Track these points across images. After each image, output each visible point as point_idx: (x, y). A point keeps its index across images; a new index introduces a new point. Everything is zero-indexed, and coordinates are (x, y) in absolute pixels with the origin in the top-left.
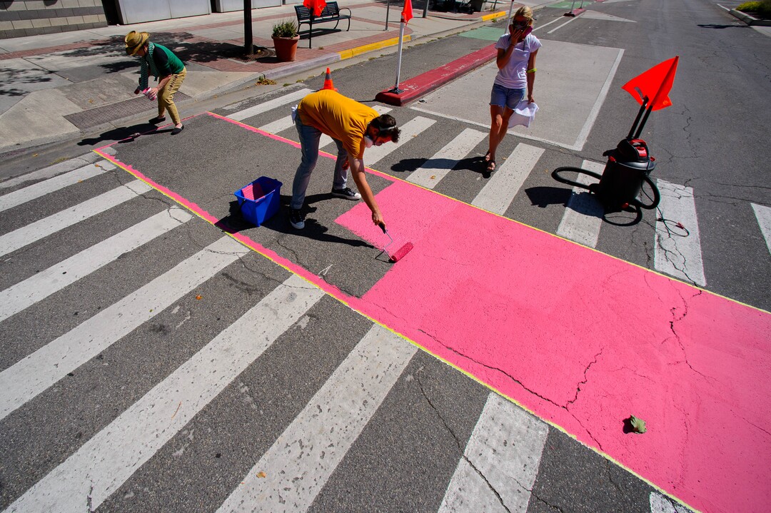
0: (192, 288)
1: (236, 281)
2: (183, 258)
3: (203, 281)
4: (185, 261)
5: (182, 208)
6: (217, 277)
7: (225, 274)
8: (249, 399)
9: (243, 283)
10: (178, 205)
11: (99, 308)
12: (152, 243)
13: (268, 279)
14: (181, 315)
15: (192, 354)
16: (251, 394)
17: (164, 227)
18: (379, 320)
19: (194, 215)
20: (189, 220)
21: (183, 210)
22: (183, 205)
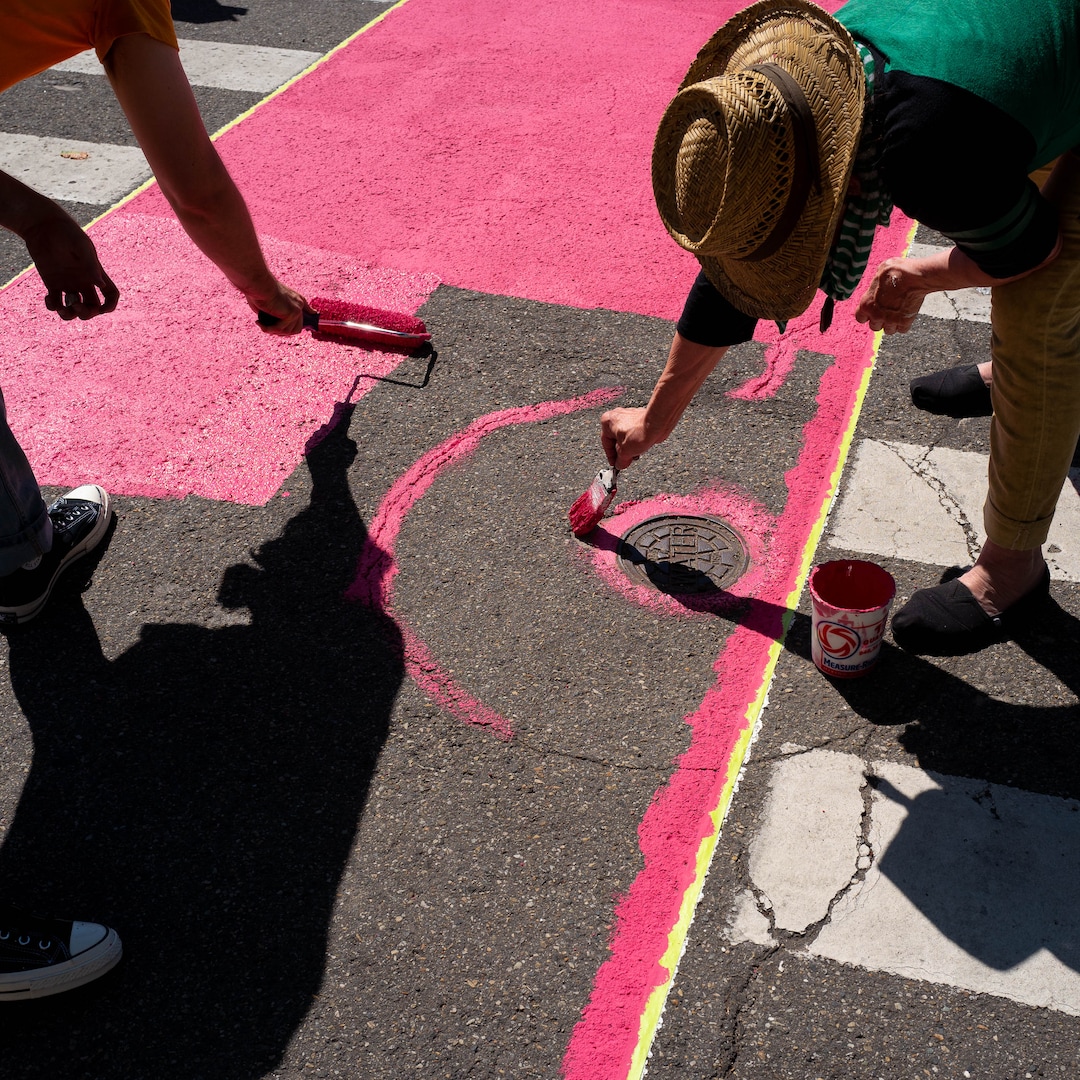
19: (764, 759)
20: (818, 755)
21: (754, 847)
22: (693, 895)
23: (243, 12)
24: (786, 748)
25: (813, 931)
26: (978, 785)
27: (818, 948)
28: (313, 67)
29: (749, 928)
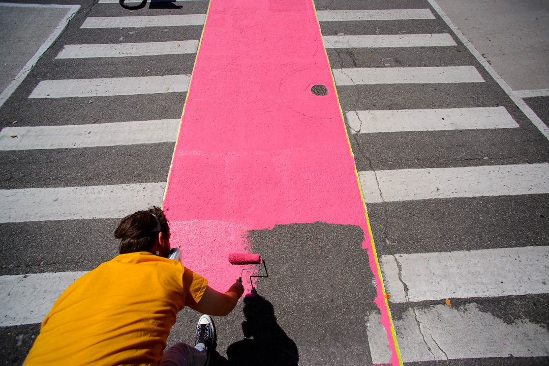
0: (375, 68)
1: (353, 59)
2: (371, 86)
3: (368, 68)
4: (370, 83)
5: (348, 127)
6: (361, 66)
7: (355, 65)
8: (377, 30)
9: (351, 57)
10: (349, 132)
11: (423, 86)
12: (383, 108)
13: (338, 53)
14: (387, 62)
15: (389, 48)
16: (376, 30)
17: (370, 116)
18: (316, 21)
19: (344, 114)
20: (350, 112)
21: (349, 124)
22: (346, 130)
23: (182, 7)
24: (346, 112)
25: (360, 130)
26: (368, 111)
27: (360, 133)
28: (207, 18)
29: (353, 132)
